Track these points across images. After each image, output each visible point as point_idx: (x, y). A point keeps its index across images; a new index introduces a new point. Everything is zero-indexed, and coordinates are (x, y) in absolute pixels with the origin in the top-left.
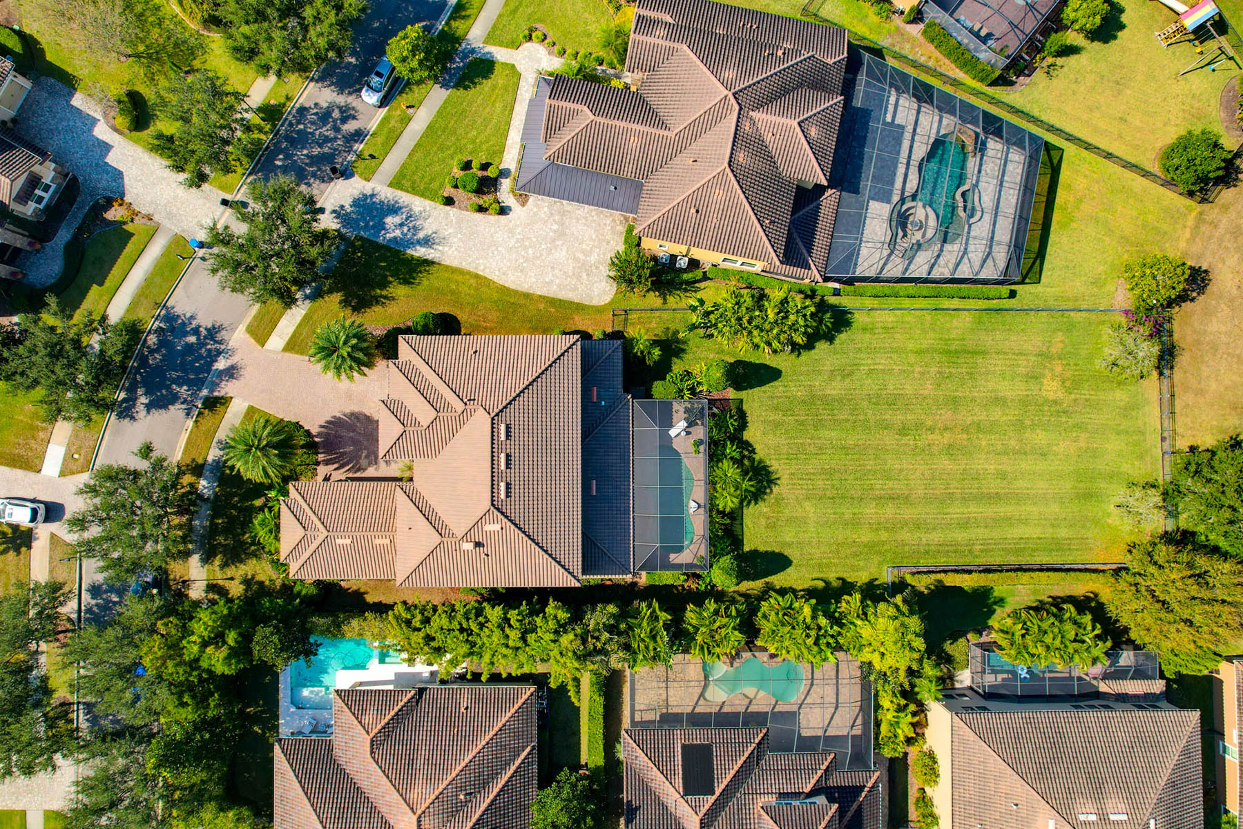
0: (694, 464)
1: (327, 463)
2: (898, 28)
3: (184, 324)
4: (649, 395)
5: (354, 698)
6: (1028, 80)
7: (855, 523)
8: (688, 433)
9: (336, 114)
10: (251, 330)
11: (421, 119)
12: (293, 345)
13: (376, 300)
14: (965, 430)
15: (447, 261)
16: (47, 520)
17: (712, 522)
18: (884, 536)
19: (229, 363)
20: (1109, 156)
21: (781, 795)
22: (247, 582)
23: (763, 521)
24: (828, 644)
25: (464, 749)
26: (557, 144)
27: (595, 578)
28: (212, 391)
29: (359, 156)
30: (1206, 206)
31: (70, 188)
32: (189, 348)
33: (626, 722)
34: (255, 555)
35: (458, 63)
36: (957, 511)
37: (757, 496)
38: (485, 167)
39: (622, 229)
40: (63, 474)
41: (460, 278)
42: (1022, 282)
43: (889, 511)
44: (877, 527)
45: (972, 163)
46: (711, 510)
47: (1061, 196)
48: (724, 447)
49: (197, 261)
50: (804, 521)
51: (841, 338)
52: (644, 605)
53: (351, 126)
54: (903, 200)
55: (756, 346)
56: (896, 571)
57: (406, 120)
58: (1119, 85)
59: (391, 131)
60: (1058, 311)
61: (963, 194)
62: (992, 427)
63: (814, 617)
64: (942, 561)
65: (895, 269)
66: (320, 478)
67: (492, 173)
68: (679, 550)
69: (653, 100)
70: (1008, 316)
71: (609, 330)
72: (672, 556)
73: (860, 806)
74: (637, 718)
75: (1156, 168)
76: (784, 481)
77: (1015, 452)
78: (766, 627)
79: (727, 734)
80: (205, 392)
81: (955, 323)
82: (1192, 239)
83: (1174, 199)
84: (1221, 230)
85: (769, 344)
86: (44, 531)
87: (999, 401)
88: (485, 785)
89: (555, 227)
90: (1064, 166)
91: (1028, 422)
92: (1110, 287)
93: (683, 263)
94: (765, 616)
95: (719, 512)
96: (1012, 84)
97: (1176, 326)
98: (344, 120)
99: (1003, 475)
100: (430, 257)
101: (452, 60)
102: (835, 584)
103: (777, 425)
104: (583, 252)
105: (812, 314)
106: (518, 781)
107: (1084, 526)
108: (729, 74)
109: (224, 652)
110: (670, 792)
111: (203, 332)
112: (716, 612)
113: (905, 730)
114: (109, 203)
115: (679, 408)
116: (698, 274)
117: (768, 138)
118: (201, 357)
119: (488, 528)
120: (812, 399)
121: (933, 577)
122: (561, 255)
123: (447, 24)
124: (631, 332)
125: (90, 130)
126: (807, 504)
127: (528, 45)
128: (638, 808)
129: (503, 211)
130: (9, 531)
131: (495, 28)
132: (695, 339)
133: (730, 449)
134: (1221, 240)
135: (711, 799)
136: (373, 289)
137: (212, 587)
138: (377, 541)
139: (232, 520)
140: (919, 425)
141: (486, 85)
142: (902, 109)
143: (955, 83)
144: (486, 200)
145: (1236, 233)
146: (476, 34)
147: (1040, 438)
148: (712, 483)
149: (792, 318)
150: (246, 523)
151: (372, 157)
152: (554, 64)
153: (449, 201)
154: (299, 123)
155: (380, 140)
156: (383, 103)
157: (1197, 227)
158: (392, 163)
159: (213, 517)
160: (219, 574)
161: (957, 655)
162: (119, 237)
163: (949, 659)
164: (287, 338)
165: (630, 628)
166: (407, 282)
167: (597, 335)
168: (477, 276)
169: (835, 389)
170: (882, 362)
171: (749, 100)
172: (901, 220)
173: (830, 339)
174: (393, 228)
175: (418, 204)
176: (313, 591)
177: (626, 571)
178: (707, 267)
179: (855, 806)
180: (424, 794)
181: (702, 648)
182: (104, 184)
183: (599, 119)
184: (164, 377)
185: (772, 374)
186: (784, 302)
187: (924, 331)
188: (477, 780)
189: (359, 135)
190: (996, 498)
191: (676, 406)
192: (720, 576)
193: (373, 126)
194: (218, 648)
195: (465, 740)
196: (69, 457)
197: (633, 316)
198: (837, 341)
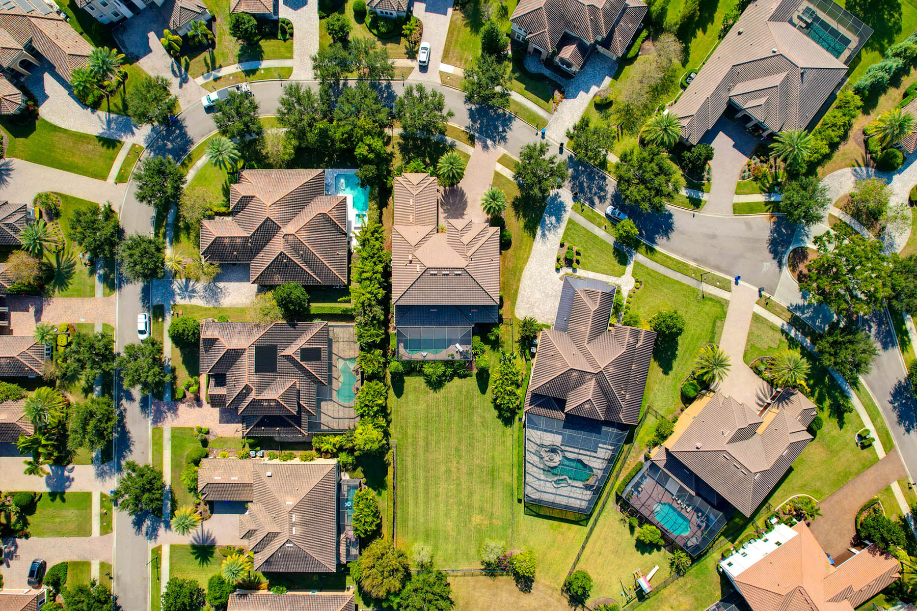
0: (443, 355)
1: (445, 191)
2: (643, 450)
3: (508, 125)
4: (474, 335)
5: (343, 205)
6: (619, 510)
7: (416, 427)
8: (457, 352)
9: (602, 194)
10: (504, 156)
11: (600, 233)
12: (498, 175)
13: (517, 213)
14: (458, 478)
15: (535, 244)
16: (420, 66)
17: (418, 362)
18: (410, 440)
19: (490, 146)
20: (583, 547)
21: (299, 391)
22: (392, 154)
23: (417, 385)
24: (365, 411)
25: (321, 253)
26: (582, 295)
27: (393, 310)
28: (477, 138)
29: (583, 205)
30: (560, 592)
31: (569, 76)
32: (496, 128)
33: (330, 323)
34: (404, 158)
35: (625, 249)
36: (421, 474)
37: (429, 383)
38: (578, 262)
39: (549, 323)
40: (440, 72)
41: (527, 250)
42: (525, 506)
43: (421, 443)
44: (415, 438)
45: (580, 484)
46: (423, 361)
47: (565, 525)
48: (451, 368)
49: (536, 131)
50: (417, 404)
51: (500, 422)
52: (383, 331)
53: (596, 200)
54: (562, 451)
55: (495, 382)
56: (394, 446)
57: (599, 226)
58: (616, 552)
59: (594, 219)
60: (512, 523)
61: (565, 479)
62: (459, 491)
63: (377, 405)
64: (399, 467)
65: (530, 447)
66: (438, 187)
67: (575, 265)
68: (405, 347)
69: (601, 337)
70: (509, 499)
71: (504, 317)
72: (402, 344)
73: (293, 426)
74: (330, 328)
75: (578, 568)
76: (436, 395)
77: (447, 502)
78: (373, 384)
79: (325, 368)
80: (477, 135)
81: (506, 474)
82: (546, 586)
83: (563, 578)
84: (549, 599)
85: (496, 388)
86: (415, 64)
87: (471, 494)
88: (306, 262)
89: (550, 293)
90: (579, 527)
91: (461, 508)
92: (523, 547)
93: (534, 350)
94: (377, 384)
95: (422, 365)
96: (617, 503)
97: (505, 578)
98: (599, 197)
99: (437, 496)
100: (537, 236)
101: (627, 246)
102: (389, 418)
103: (461, 392)
104: (539, 305)
105: (509, 407)
106: (306, 276)
107: (413, 533)
108: (611, 369)
109: (365, 153)
110: (302, 342)
111: (504, 134)
112: (379, 362)
113: (325, 447)
114: (562, 93)
115: (468, 348)
116: (529, 357)
117: (584, 386)
118: (493, 133)
119: (418, 266)
120: (472, 408)
121: (392, 461)
122: (538, 295)
123: (644, 244)
124: (502, 327)
125: (595, 84)
126: (425, 405)
127: (634, 281)
128: (295, 328)
129: (557, 270)
130: (416, 49)
131: (642, 266)
132: (499, 355)
133: (450, 371)
134: (544, 598)
135: (299, 360)
136: (523, 211)
137: (389, 138)
138: (411, 216)
139: (420, 147)
140: (460, 457)
141: (616, 262)
142: (604, 452)
143: (617, 477)
144: (562, 262)
145: (548, 605)
146: (639, 257)
147: (454, 513)
148: (434, 362)
149: (507, 398)
150: (418, 155)
151: (583, 210)
152: (625, 293)
153: (562, 245)
154: (599, 177)
155: (590, 214)
156: (607, 215)
157: (551, 588)
158: (580, 219)
159: (421, 139)
160: (395, 142)
161: (356, 473)
162: (546, 96)
163: (354, 469)
164: (501, 172)
165: (374, 326)
166: (526, 226)
167: (501, 312)
168: (528, 258)
169: (477, 419)
170: (489, 440)
171: (600, 377)
172: (553, 450)
173: (499, 417)
174: (550, 220)
175: (561, 231)
176: (389, 186)
177: (397, 323)
178: (532, 362)
179: (293, 423)
180: (303, 237)
181: (364, 356)
182: (572, 90)
183: (592, 313)
184: (484, 116)
185: (483, 390)
186: (515, 394)
187: (503, 460)
188: (308, 259)
189: (592, 204)
190: (427, 492)
191: (469, 347)
192: (394, 365)
193: (597, 210)
194: (367, 151)
195: (325, 253)
196: (448, 75)
197: (510, 328)
198: (498, 420)
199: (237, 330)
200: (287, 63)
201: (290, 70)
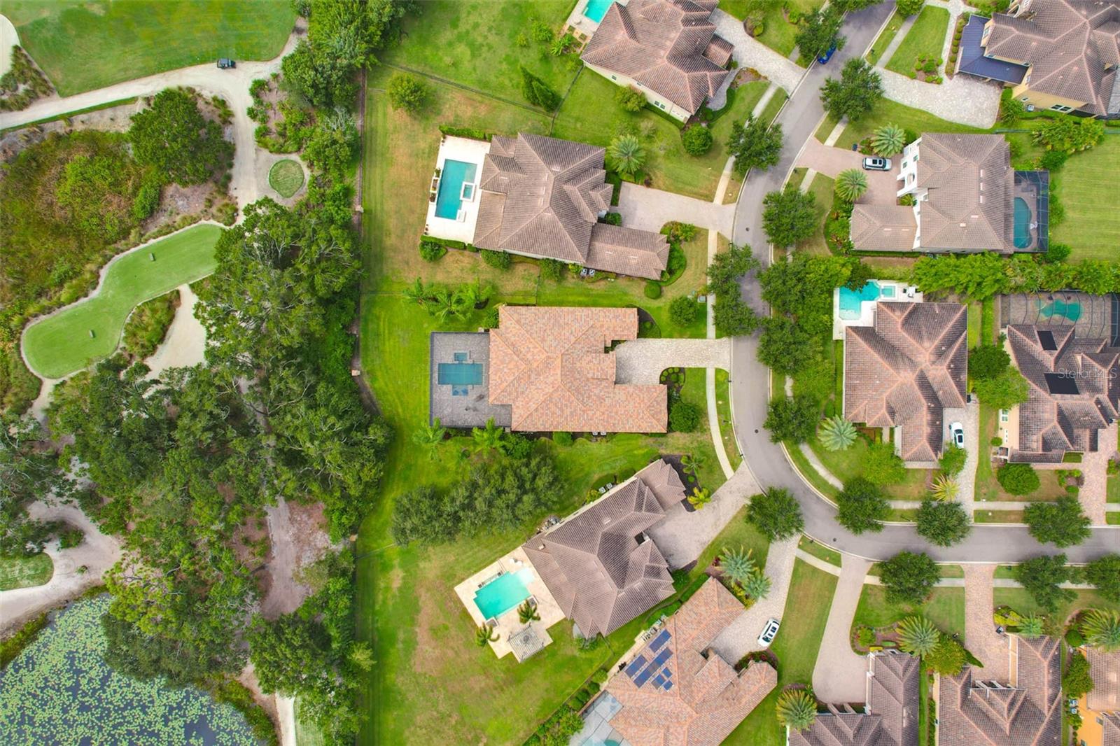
10: (817, 137)
12: (838, 144)
135: (1057, 351)
164: (835, 141)
180: (930, 344)
195: (942, 324)
196: (726, 195)
199: (1031, 416)
200: (711, 375)
201: (718, 371)
